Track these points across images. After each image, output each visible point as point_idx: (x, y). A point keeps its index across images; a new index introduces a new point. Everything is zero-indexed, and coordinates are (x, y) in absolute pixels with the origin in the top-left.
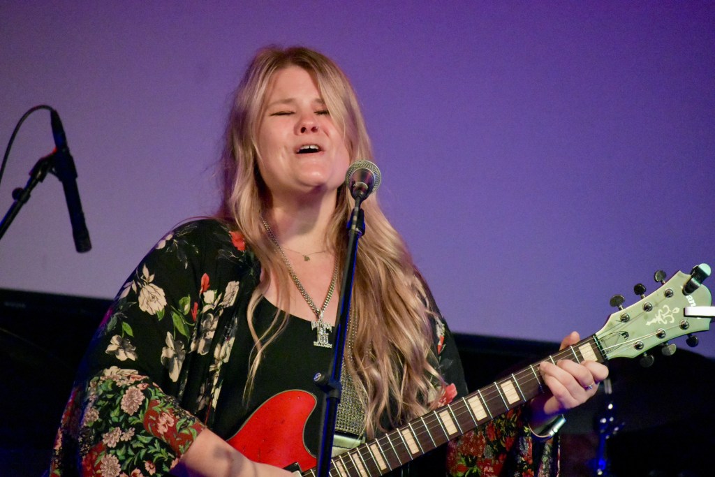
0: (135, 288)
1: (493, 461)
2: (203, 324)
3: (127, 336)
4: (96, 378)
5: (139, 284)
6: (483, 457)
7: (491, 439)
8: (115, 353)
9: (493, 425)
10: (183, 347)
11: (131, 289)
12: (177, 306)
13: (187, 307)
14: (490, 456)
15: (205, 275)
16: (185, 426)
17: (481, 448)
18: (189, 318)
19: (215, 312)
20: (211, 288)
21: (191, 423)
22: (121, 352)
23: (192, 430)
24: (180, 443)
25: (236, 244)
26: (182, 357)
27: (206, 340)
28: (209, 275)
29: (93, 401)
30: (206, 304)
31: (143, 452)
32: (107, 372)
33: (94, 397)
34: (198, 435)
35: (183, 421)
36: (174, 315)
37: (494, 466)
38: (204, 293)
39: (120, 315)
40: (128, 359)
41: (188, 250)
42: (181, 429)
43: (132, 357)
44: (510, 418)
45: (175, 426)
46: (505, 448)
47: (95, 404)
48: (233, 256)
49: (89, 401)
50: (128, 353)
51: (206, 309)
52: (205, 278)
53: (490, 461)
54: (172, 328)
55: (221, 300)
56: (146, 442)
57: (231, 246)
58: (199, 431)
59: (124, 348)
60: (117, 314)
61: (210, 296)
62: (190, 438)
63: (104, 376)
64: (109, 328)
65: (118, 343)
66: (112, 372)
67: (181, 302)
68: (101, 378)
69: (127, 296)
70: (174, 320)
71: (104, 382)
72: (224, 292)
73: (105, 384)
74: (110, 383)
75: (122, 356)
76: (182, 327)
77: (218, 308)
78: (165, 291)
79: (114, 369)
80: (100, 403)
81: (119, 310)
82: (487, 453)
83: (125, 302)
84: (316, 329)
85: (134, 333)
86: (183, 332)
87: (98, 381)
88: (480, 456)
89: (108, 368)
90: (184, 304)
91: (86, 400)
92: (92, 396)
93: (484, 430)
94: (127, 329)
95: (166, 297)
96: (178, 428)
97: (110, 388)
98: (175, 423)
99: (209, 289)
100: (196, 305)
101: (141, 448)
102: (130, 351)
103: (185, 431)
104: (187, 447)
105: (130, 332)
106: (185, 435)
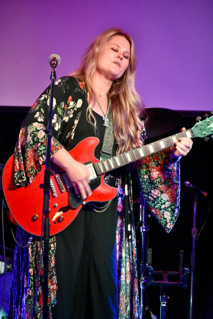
0: (46, 97)
1: (156, 168)
2: (69, 112)
3: (42, 113)
4: (30, 126)
5: (48, 96)
6: (151, 166)
7: (155, 161)
8: (37, 118)
9: (156, 156)
10: (60, 119)
11: (45, 97)
12: (59, 106)
13: (63, 106)
14: (155, 166)
15: (70, 96)
16: (57, 145)
17: (151, 163)
18: (63, 109)
19: (73, 109)
20: (72, 101)
21: (59, 145)
22: (39, 118)
23: (59, 147)
24: (54, 150)
25: (81, 87)
26: (60, 123)
27: (69, 118)
28: (72, 96)
29: (30, 134)
30: (70, 106)
31: (43, 152)
32: (34, 124)
33: (30, 132)
34: (60, 149)
35: (56, 143)
36: (58, 108)
37: (156, 169)
38: (70, 102)
39: (40, 106)
40: (41, 121)
41: (66, 87)
42: (55, 146)
43: (43, 121)
44: (163, 155)
45: (53, 145)
46: (161, 164)
47: (30, 135)
48: (80, 91)
49: (28, 134)
50: (41, 119)
51: (69, 107)
52: (70, 98)
53: (155, 167)
54: (57, 113)
55: (76, 105)
56: (44, 149)
57: (79, 87)
58: (61, 148)
59: (40, 117)
60: (39, 105)
61: (72, 103)
62: (58, 149)
63: (33, 125)
64: (36, 110)
65: (39, 114)
66: (36, 124)
67: (61, 104)
68: (32, 126)
69: (43, 100)
70: (58, 110)
71: (33, 127)
72: (77, 103)
73: (33, 128)
74: (35, 128)
75: (39, 120)
76: (60, 112)
77: (74, 107)
78: (56, 100)
79: (36, 123)
80: (32, 135)
81: (40, 104)
82: (153, 165)
83: (42, 102)
84: (104, 120)
85: (44, 113)
86: (61, 114)
87: (31, 127)
88: (150, 165)
89: (34, 123)
90: (62, 104)
91: (27, 133)
92: (29, 132)
93: (153, 157)
94: (42, 110)
95: (56, 102)
96: (54, 145)
97: (35, 130)
98: (54, 144)
99: (71, 101)
100: (66, 105)
101: (42, 151)
102: (42, 118)
103: (57, 147)
104: (56, 151)
105: (43, 112)
106: (56, 148)
